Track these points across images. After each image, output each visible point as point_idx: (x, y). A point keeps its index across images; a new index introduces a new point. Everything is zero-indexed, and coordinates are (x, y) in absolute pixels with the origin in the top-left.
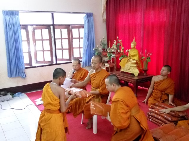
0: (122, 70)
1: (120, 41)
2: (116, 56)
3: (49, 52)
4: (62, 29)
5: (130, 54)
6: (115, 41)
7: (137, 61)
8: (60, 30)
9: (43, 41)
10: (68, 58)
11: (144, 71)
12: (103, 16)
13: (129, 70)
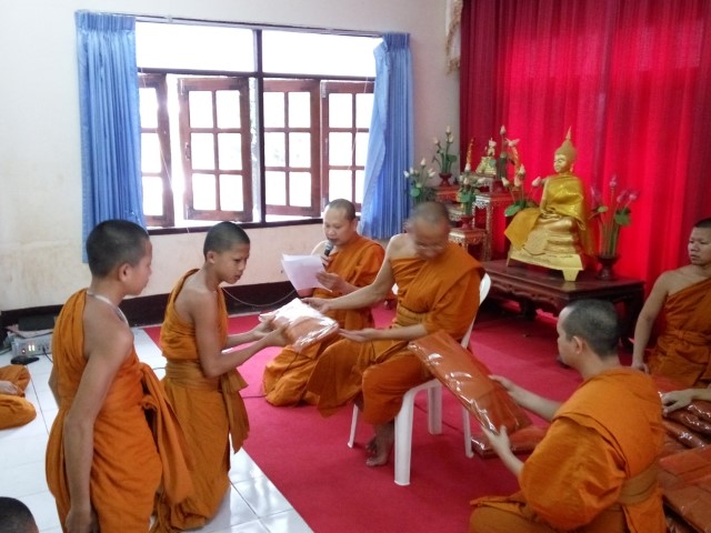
0: (516, 254)
1: (511, 143)
2: (492, 203)
3: (239, 179)
4: (290, 94)
5: (549, 195)
6: (492, 144)
7: (575, 221)
8: (282, 95)
9: (220, 135)
10: (308, 204)
11: (601, 260)
12: (448, 49)
13: (542, 257)
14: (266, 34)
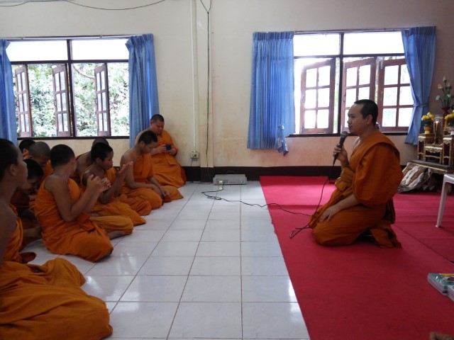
3: (327, 111)
4: (361, 68)
9: (319, 90)
14: (346, 36)
